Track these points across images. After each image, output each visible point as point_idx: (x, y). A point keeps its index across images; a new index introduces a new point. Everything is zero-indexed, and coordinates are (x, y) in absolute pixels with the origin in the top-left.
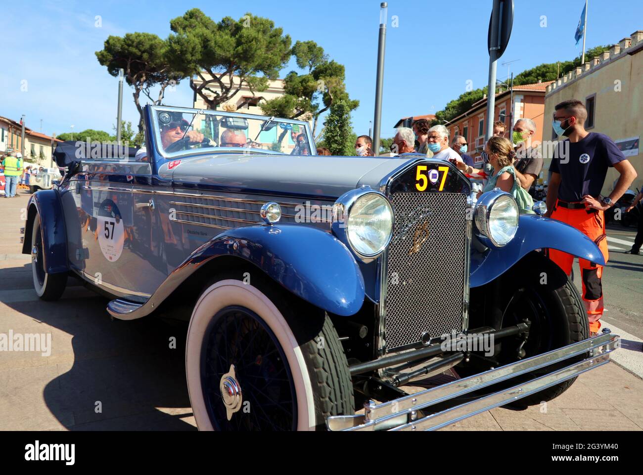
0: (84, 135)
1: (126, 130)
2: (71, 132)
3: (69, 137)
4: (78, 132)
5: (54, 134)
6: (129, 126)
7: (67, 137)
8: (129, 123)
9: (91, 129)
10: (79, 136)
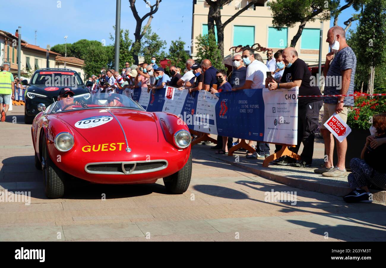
0: (78, 45)
1: (124, 39)
2: (65, 43)
3: (62, 49)
4: (72, 43)
5: (48, 46)
6: (126, 35)
7: (61, 48)
8: (126, 31)
9: (84, 39)
10: (73, 47)
